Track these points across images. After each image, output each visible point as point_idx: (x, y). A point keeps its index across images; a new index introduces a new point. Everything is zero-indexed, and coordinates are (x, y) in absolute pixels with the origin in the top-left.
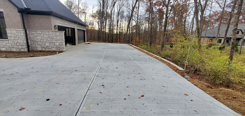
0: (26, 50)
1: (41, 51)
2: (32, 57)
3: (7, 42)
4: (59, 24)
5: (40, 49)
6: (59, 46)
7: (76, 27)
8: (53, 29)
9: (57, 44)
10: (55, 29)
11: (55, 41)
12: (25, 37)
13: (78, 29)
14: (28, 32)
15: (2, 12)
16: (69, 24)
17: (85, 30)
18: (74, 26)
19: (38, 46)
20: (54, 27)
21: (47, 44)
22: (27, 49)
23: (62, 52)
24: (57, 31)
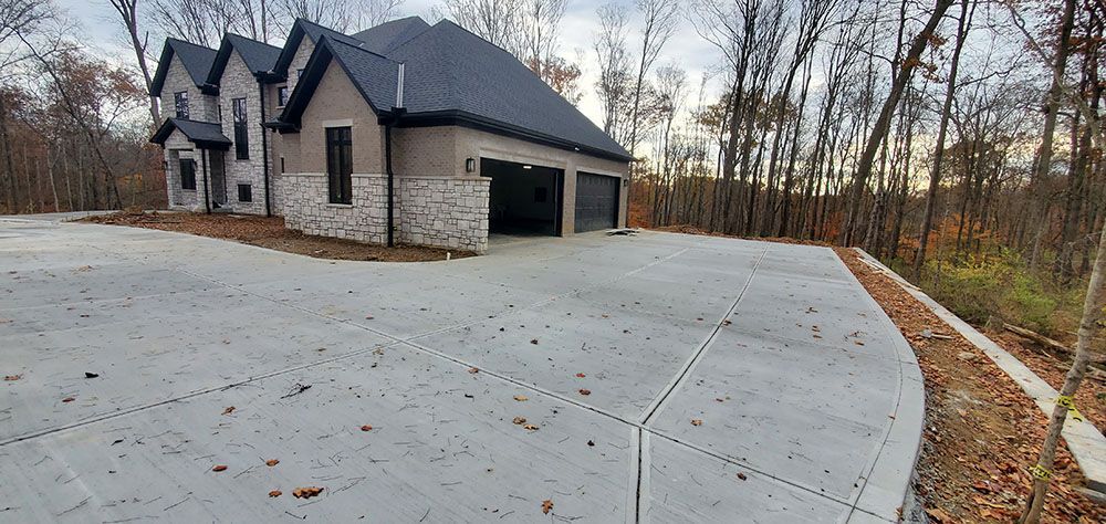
0: (383, 239)
1: (420, 247)
2: (369, 260)
3: (348, 213)
4: (489, 153)
5: (419, 240)
6: (470, 234)
7: (571, 165)
8: (460, 173)
9: (464, 225)
10: (468, 171)
11: (459, 215)
12: (386, 199)
13: (578, 172)
14: (396, 184)
15: (349, 128)
16: (534, 154)
17: (619, 179)
18: (562, 159)
19: (415, 230)
20: (464, 163)
21: (438, 225)
22: (387, 236)
23: (474, 254)
24: (479, 177)
